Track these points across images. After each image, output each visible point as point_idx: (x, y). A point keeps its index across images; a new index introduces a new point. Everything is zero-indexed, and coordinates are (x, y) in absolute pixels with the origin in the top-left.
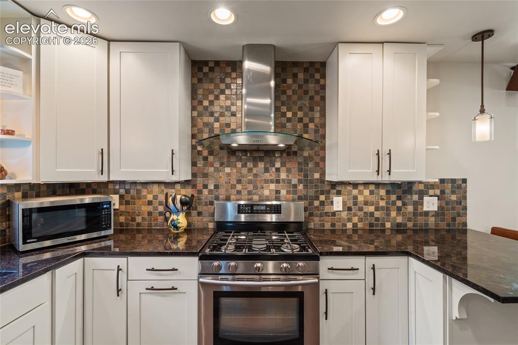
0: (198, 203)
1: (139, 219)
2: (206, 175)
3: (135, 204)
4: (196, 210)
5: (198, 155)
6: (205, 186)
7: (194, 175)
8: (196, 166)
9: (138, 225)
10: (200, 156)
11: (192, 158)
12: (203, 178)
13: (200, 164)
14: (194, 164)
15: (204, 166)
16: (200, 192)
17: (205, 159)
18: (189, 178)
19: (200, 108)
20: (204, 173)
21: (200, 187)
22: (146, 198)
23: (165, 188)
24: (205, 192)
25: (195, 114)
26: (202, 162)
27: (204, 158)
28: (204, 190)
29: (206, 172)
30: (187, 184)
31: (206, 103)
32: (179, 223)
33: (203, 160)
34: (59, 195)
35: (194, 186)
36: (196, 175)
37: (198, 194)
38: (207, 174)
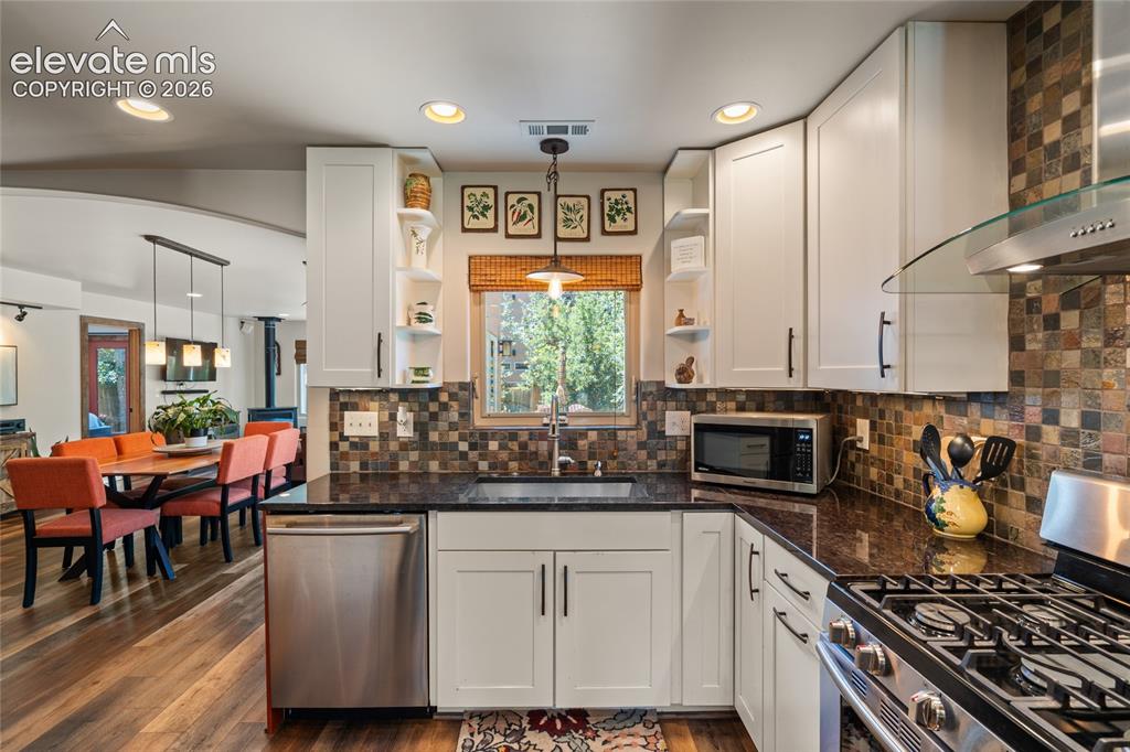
0: (1029, 469)
1: (899, 482)
2: (1052, 380)
3: (892, 445)
4: (1022, 488)
5: (1029, 312)
6: (1052, 417)
7: (1016, 377)
8: (1023, 349)
9: (898, 494)
10: (1035, 317)
11: (1012, 323)
12: (1045, 387)
13: (1034, 344)
14: (1017, 343)
15: (1048, 345)
16: (1034, 433)
17: (1052, 322)
18: (1003, 386)
19: (1034, 159)
20: (1047, 372)
21: (1033, 414)
22: (910, 434)
23: (947, 412)
24: (1051, 434)
25: (1021, 181)
26: (1040, 335)
27: (1046, 319)
28: (1045, 428)
29: (1053, 366)
30: (1000, 404)
31: (1052, 133)
32: (943, 510)
33: (1046, 329)
34: (768, 411)
35: (1017, 414)
36: (1023, 378)
37: (1027, 439)
38: (1057, 373)
